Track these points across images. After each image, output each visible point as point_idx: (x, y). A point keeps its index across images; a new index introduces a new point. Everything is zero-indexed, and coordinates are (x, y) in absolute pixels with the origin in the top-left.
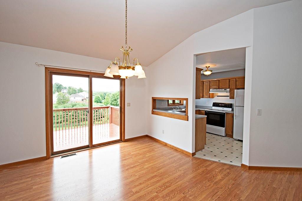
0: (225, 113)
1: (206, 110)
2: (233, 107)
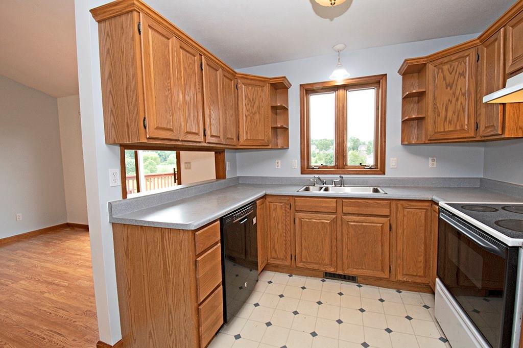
1: (441, 204)
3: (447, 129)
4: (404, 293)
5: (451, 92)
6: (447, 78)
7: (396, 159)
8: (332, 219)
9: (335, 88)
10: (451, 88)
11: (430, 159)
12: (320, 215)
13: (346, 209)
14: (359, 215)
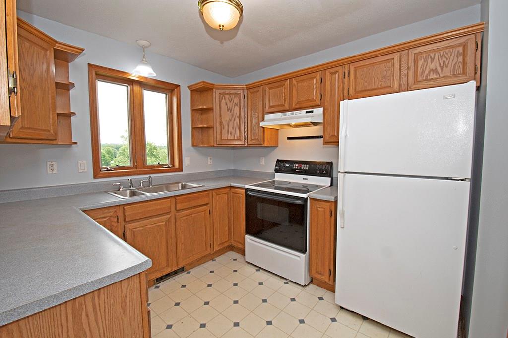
0: (306, 199)
1: (247, 187)
2: (334, 176)
3: (229, 138)
4: (217, 259)
5: (231, 114)
6: (228, 104)
7: (189, 158)
8: (167, 219)
9: (130, 82)
10: (231, 111)
11: (209, 158)
12: (154, 219)
13: (179, 206)
14: (188, 209)
